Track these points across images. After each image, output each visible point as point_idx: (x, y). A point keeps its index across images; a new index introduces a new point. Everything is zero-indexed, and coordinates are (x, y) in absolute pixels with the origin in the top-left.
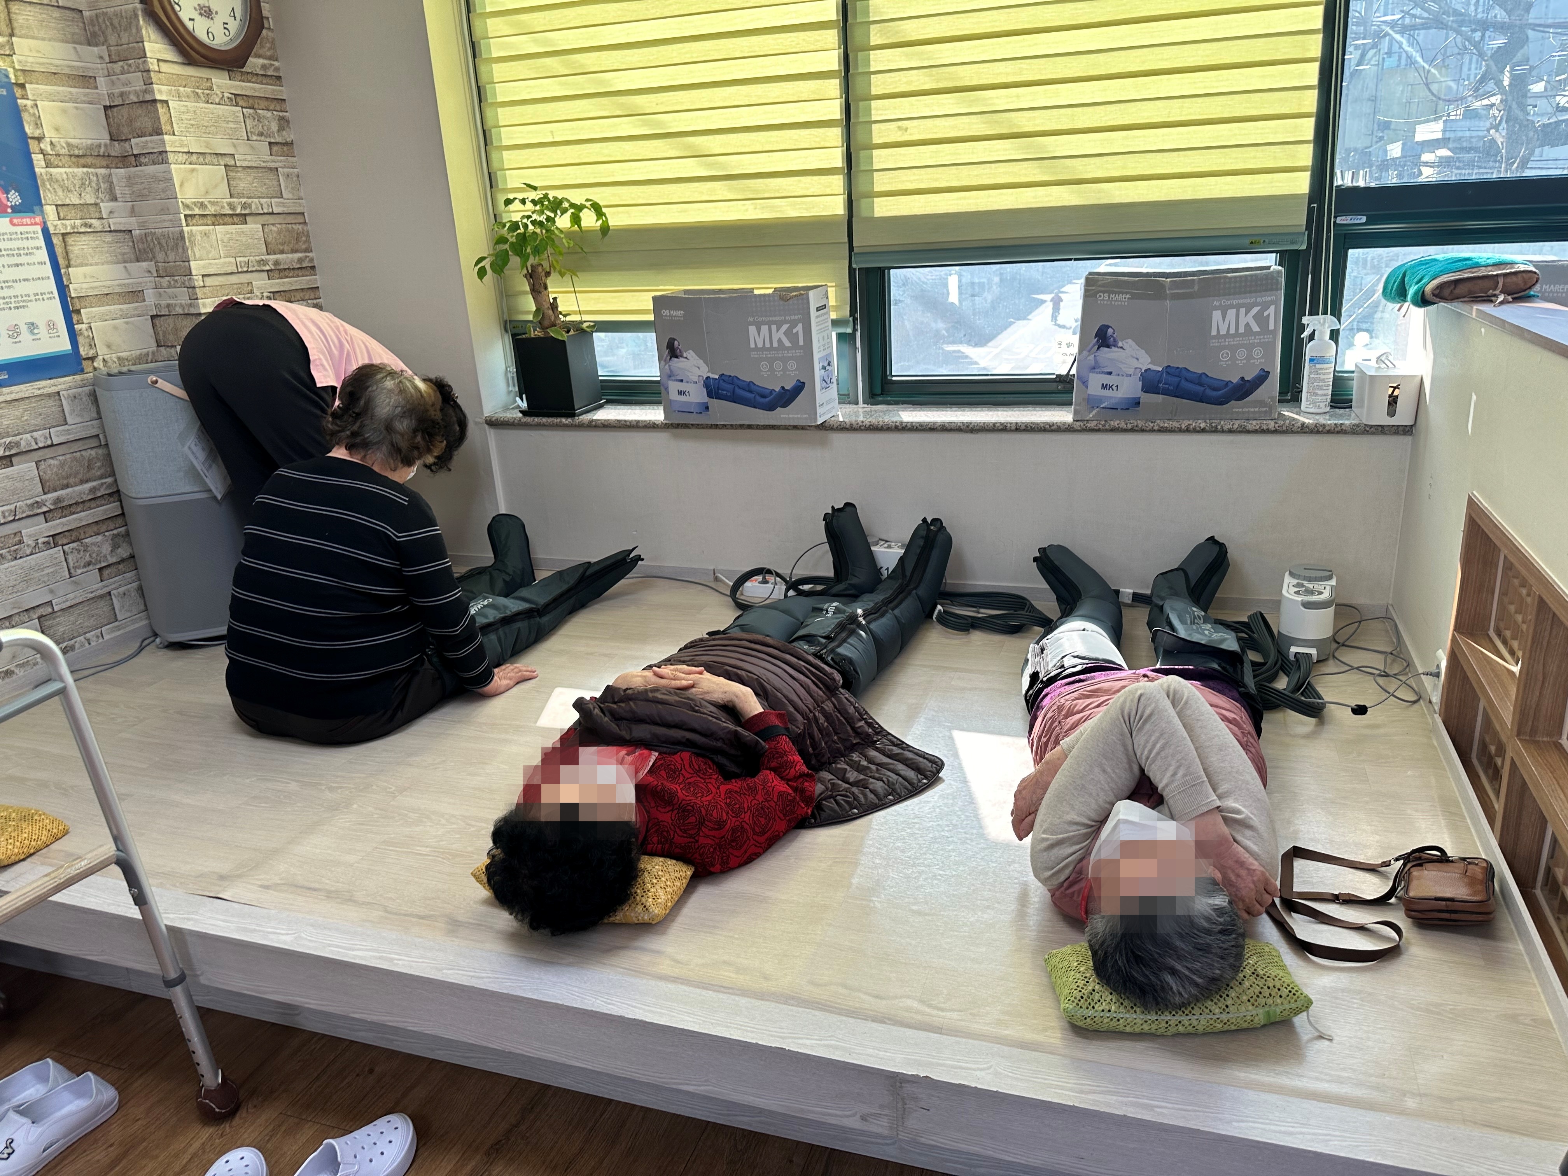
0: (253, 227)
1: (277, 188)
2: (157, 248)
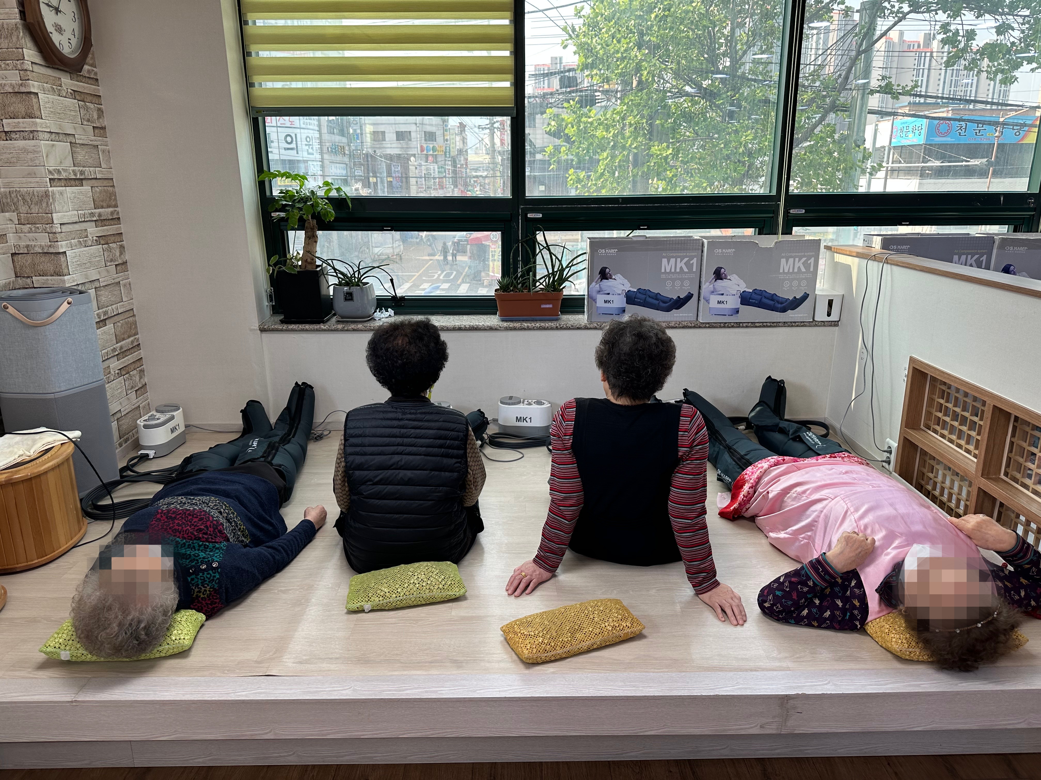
0: (86, 188)
1: (98, 161)
2: (21, 202)
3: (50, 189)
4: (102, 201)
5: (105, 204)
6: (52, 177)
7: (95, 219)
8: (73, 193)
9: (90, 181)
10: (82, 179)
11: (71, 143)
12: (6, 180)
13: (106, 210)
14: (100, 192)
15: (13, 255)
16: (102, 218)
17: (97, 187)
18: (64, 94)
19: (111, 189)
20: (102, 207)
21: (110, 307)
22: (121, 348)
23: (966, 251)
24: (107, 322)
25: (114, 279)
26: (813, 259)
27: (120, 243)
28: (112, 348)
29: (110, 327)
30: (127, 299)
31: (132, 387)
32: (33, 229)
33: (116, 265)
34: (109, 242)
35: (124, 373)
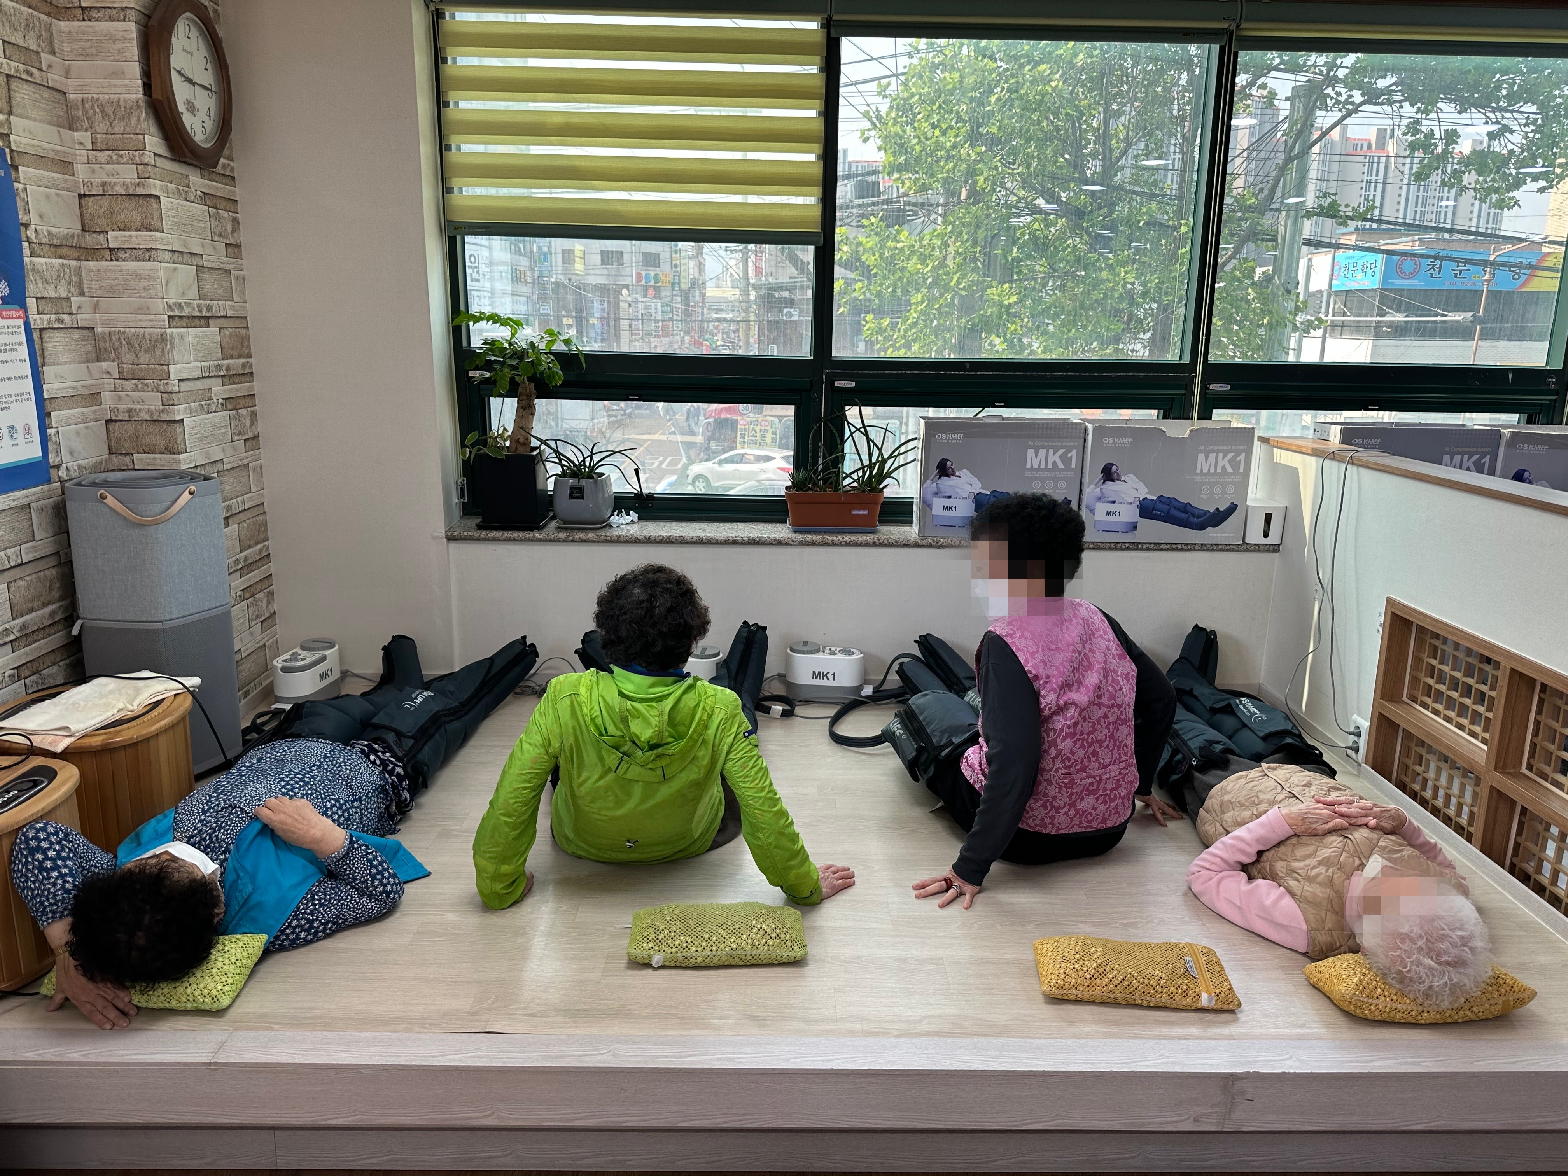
0: (214, 330)
1: (230, 292)
2: (125, 348)
3: (168, 331)
4: (232, 349)
5: (235, 353)
6: (172, 314)
7: (222, 373)
8: (197, 336)
9: (218, 320)
10: (208, 317)
11: (197, 266)
12: (106, 316)
13: (237, 361)
14: (231, 336)
15: (108, 422)
16: (231, 373)
17: (227, 328)
18: (192, 198)
19: (243, 331)
20: (232, 357)
21: (236, 500)
22: (246, 559)
23: (1460, 450)
24: (230, 521)
25: (241, 460)
26: (1243, 455)
27: (252, 409)
28: (234, 559)
29: (233, 528)
30: (256, 489)
31: (257, 617)
32: (140, 386)
33: (245, 440)
34: (238, 407)
35: (247, 595)
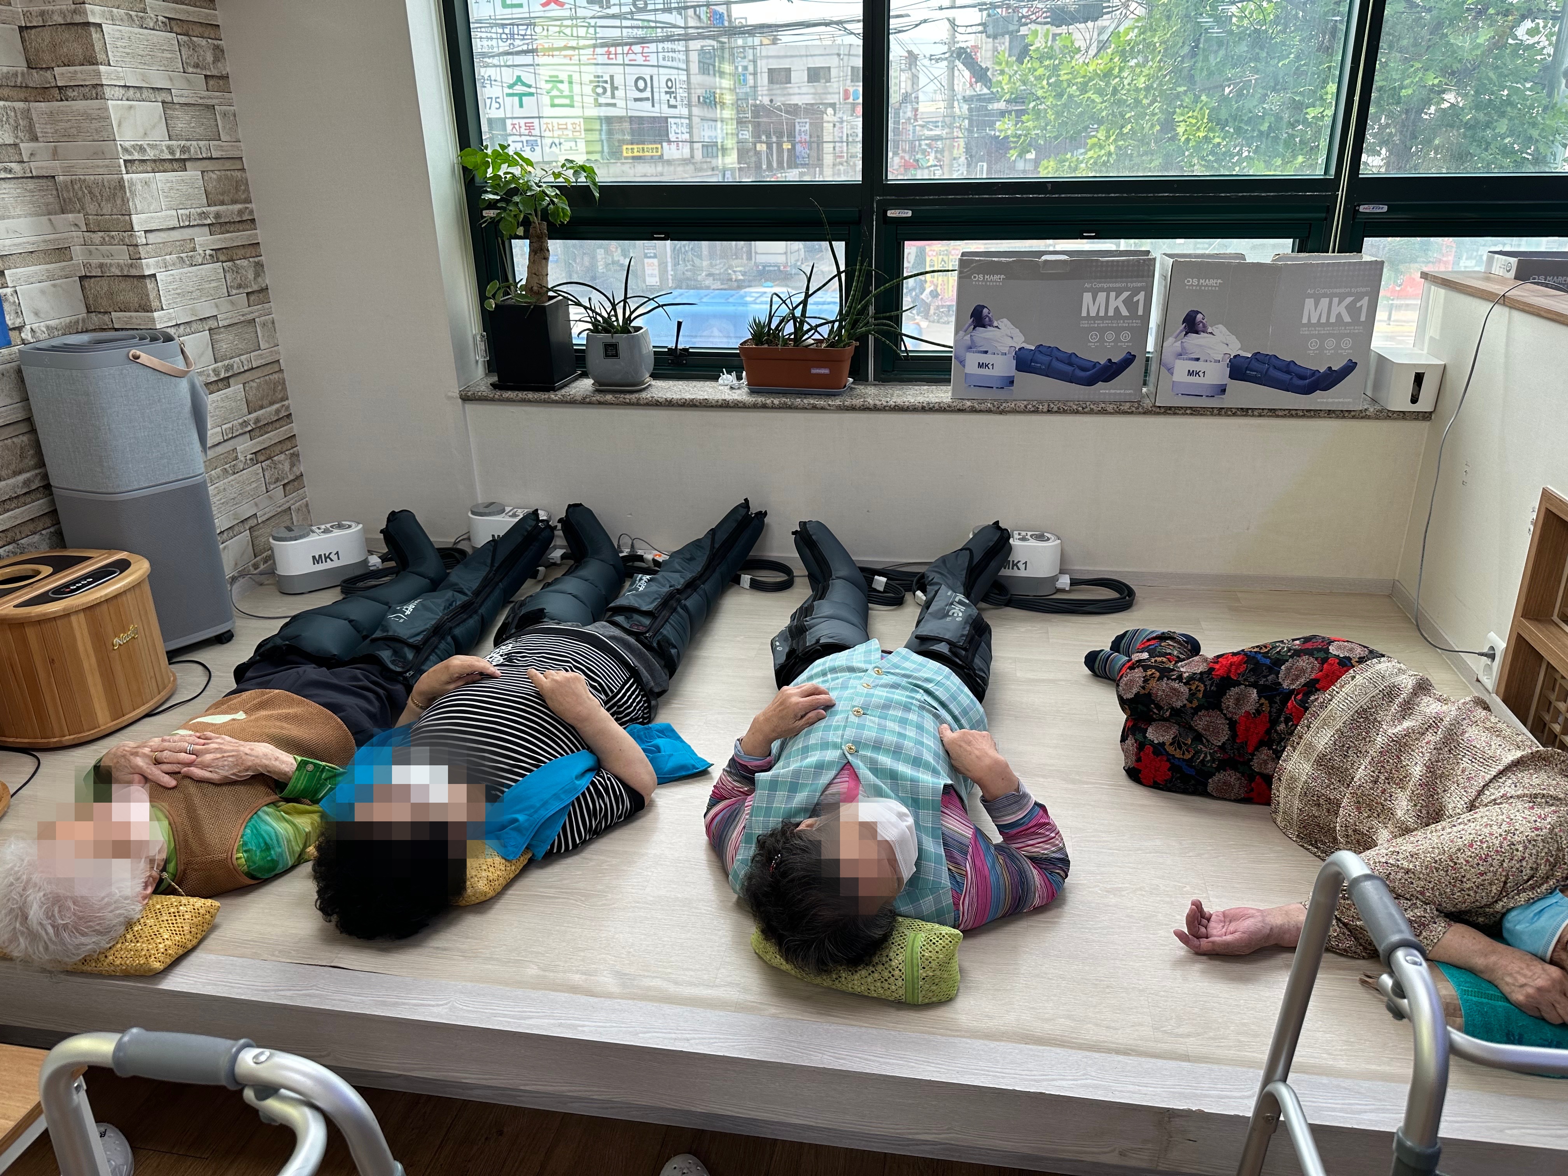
0: (193, 174)
1: (215, 129)
2: (88, 198)
3: (126, 177)
4: (222, 194)
5: (226, 199)
6: (130, 158)
7: (209, 222)
8: (168, 181)
9: (199, 163)
10: (185, 160)
11: (163, 102)
12: (66, 163)
13: (230, 207)
14: (219, 179)
15: (82, 278)
16: (222, 220)
17: (212, 171)
18: (151, 25)
19: (239, 174)
20: (222, 203)
21: (237, 359)
22: (256, 421)
24: (232, 381)
25: (243, 315)
26: (1366, 299)
27: (256, 259)
28: (240, 421)
29: (236, 389)
30: (267, 346)
31: (276, 481)
32: (107, 239)
33: (248, 294)
34: (235, 258)
35: (261, 459)
